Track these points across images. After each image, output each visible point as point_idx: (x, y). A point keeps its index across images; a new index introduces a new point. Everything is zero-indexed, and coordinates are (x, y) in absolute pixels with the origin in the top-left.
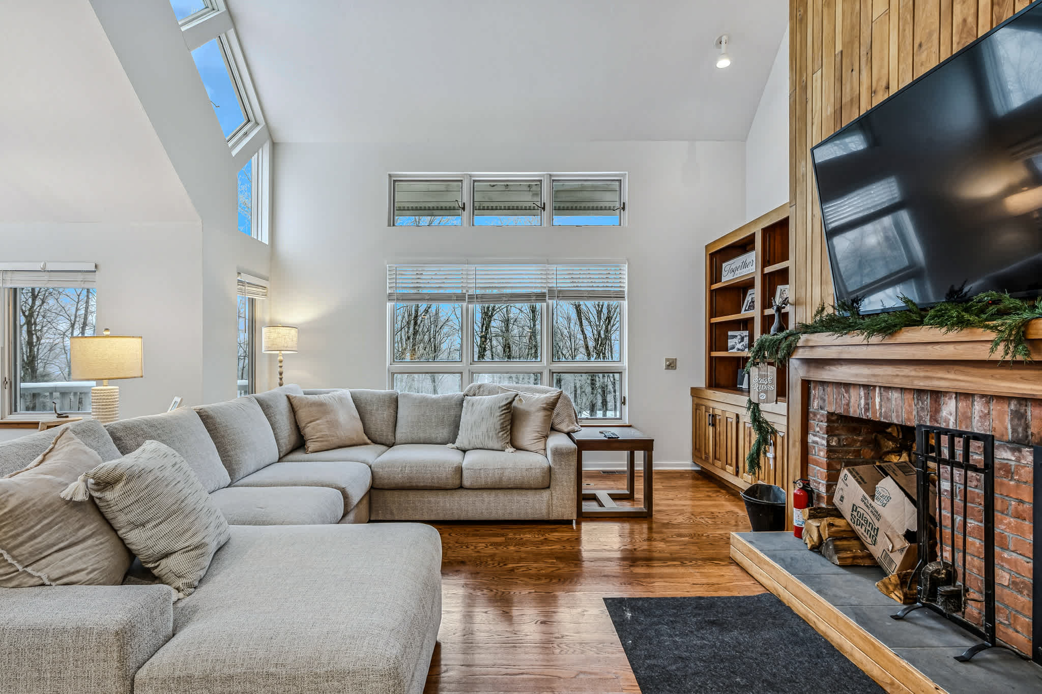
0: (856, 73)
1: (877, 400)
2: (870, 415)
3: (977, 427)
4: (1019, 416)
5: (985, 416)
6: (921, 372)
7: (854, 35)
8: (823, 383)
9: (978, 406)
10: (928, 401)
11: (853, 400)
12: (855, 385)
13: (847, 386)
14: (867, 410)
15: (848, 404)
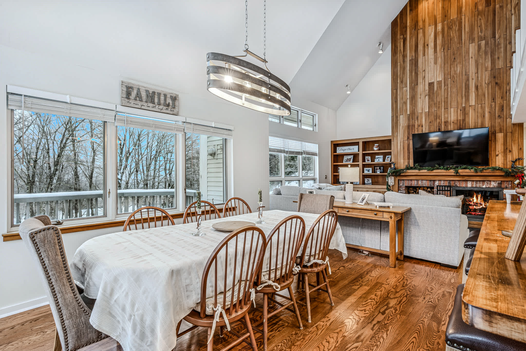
0: (414, 120)
1: (420, 182)
2: (418, 185)
3: (442, 185)
4: (449, 183)
5: (443, 183)
6: (433, 177)
7: (413, 113)
8: (403, 180)
9: (442, 182)
10: (432, 182)
11: (413, 183)
12: (414, 180)
13: (411, 180)
14: (417, 184)
15: (412, 184)
